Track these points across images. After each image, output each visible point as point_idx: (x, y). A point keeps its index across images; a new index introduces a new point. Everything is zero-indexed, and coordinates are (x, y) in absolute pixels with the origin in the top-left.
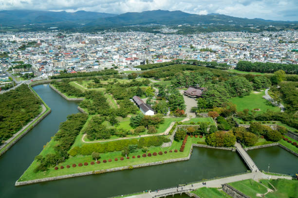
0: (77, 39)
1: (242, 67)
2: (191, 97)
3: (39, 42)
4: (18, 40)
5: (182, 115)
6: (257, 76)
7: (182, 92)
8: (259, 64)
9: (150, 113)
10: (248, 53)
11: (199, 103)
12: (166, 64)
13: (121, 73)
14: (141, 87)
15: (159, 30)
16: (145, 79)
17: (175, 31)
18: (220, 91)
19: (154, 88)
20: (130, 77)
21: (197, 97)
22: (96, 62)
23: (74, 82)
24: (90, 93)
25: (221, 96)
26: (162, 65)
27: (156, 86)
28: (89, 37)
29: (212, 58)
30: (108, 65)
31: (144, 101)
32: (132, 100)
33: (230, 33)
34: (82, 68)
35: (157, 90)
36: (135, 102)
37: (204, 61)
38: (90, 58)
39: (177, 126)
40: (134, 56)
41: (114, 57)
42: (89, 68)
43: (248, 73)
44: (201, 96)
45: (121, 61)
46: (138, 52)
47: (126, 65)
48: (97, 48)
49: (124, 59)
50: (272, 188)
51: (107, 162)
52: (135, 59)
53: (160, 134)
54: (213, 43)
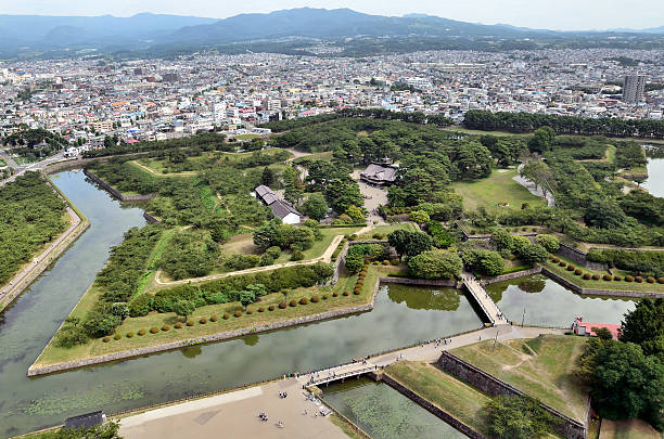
0: (138, 72)
1: (474, 121)
2: (375, 185)
3: (59, 81)
4: (14, 78)
5: (357, 222)
6: (501, 138)
7: (355, 175)
8: (506, 116)
9: (291, 220)
10: (483, 92)
11: (389, 196)
12: (323, 118)
13: (231, 140)
14: (270, 167)
15: (307, 49)
16: (280, 150)
17: (339, 50)
18: (431, 169)
19: (299, 168)
20: (246, 147)
21: (387, 184)
22: (178, 118)
23: (135, 162)
24: (168, 182)
25: (434, 179)
26: (314, 121)
27: (303, 163)
28: (162, 68)
29: (414, 103)
30: (206, 124)
31: (280, 195)
32: (253, 194)
33: (449, 54)
34: (151, 133)
35: (305, 173)
36: (261, 198)
37: (399, 110)
38: (166, 110)
39: (347, 243)
40: (257, 103)
41: (216, 107)
42: (165, 131)
43: (485, 134)
44: (394, 182)
45: (231, 115)
46: (264, 96)
47: (240, 122)
48: (180, 90)
49: (236, 111)
50: (529, 353)
51: (209, 323)
52: (258, 109)
53: (314, 262)
54: (417, 73)
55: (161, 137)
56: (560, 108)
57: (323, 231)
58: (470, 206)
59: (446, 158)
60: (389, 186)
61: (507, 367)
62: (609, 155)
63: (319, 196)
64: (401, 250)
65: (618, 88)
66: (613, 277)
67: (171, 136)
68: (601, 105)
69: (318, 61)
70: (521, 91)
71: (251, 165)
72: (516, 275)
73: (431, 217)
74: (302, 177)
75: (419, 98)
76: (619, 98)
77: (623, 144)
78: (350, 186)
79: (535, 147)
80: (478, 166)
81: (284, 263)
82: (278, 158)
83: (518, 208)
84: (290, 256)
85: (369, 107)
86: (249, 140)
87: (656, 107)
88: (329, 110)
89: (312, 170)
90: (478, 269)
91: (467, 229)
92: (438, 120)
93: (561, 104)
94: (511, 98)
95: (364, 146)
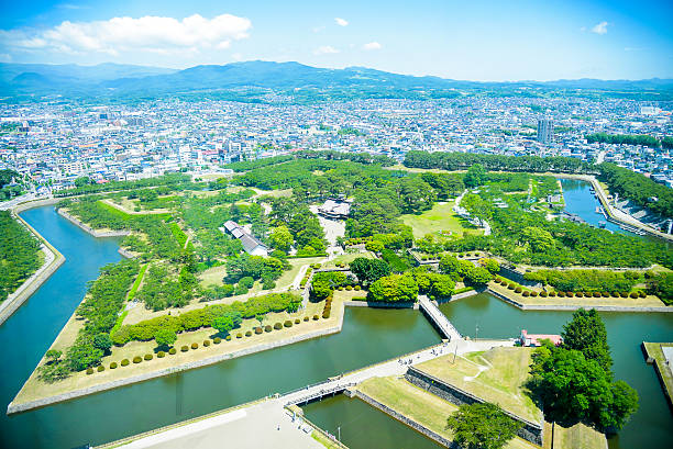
0: (103, 117)
1: (414, 160)
2: (332, 219)
3: (25, 125)
5: (320, 251)
6: (440, 175)
7: (314, 209)
8: (441, 155)
9: (261, 252)
10: (419, 135)
11: (348, 228)
12: (280, 160)
13: (197, 180)
14: (237, 203)
15: (260, 98)
16: (243, 189)
17: (290, 98)
18: (382, 203)
19: (263, 204)
20: (212, 187)
21: (342, 217)
22: (145, 160)
23: (107, 200)
24: (141, 219)
25: (384, 212)
26: (272, 162)
27: (266, 200)
28: (127, 113)
29: (361, 146)
30: (171, 165)
31: (247, 228)
32: (222, 229)
33: (386, 101)
34: (121, 173)
35: (268, 209)
36: (229, 233)
37: (346, 152)
38: (133, 152)
39: (313, 271)
40: (219, 146)
41: (182, 149)
42: (133, 171)
43: (424, 171)
44: (349, 216)
45: (195, 156)
46: (224, 139)
47: (204, 163)
48: (145, 134)
49: (200, 153)
50: (485, 364)
51: (191, 351)
52: (221, 151)
53: (284, 290)
54: (360, 118)
55: (131, 177)
56: (486, 148)
57: (291, 262)
58: (418, 235)
59: (394, 193)
60: (345, 219)
61: (467, 379)
62: (532, 187)
63: (284, 230)
64: (362, 277)
65: (532, 131)
66: (548, 293)
67: (139, 176)
68: (520, 145)
69: (271, 109)
70: (451, 134)
71: (218, 202)
72: (464, 295)
73: (386, 246)
74: (266, 213)
75: (363, 141)
76: (534, 139)
77: (544, 178)
78: (311, 219)
79: (469, 183)
80: (422, 200)
81: (257, 292)
82: (242, 196)
83: (460, 236)
84: (261, 286)
85: (320, 149)
86: (214, 180)
87: (565, 146)
88: (285, 153)
89: (275, 206)
90: (432, 291)
91: (418, 256)
92: (383, 161)
93: (486, 145)
94: (443, 141)
95: (320, 184)
